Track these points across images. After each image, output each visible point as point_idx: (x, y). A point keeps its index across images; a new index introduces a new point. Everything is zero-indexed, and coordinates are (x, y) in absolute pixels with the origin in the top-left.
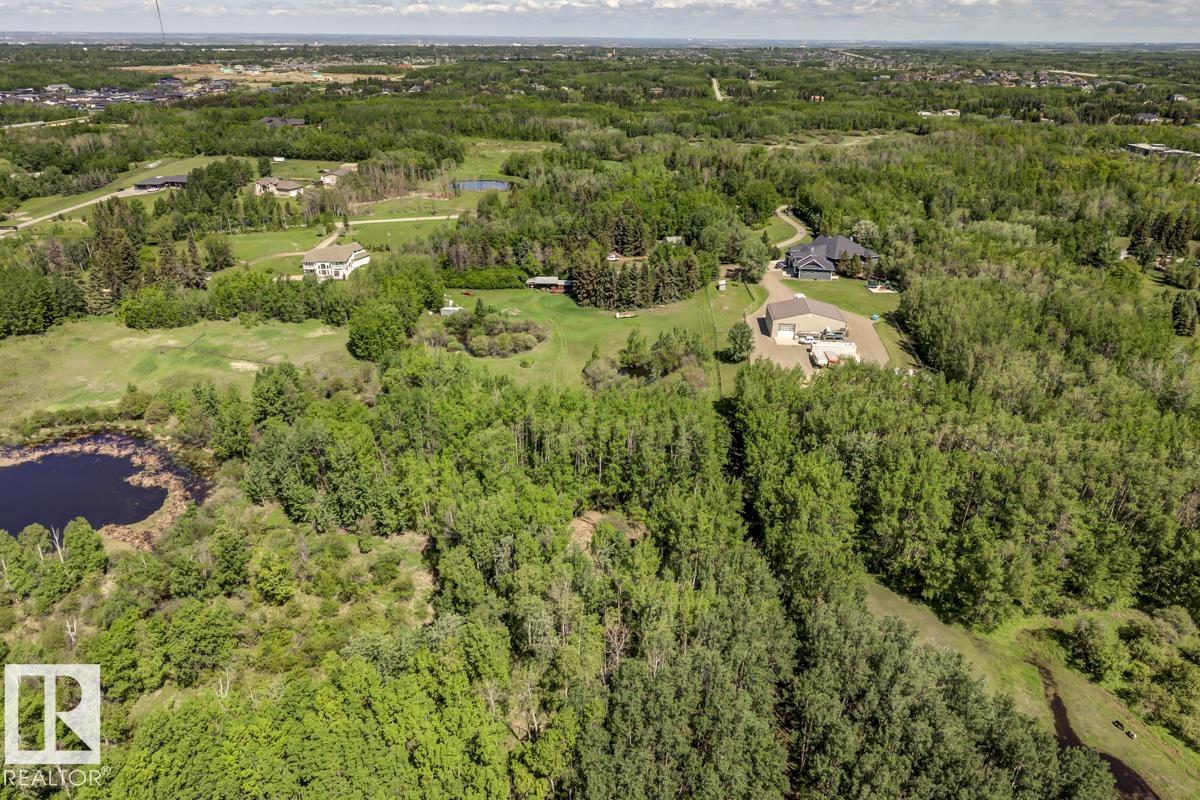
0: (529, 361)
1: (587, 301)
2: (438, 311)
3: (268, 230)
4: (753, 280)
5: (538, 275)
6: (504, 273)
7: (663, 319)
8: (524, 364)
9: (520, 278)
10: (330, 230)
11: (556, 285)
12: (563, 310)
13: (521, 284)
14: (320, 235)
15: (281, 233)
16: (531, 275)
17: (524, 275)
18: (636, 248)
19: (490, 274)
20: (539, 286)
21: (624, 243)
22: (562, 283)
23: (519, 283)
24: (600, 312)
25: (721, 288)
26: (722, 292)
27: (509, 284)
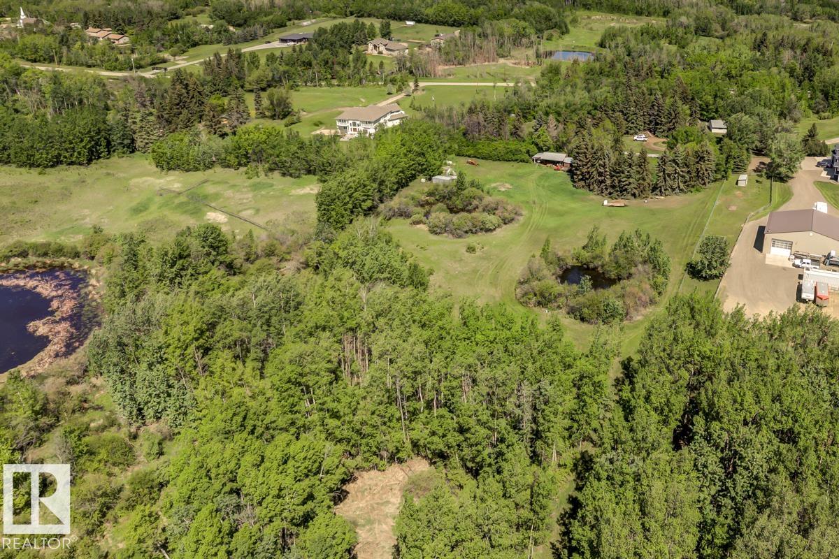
0: (478, 247)
1: (582, 183)
2: (430, 179)
3: (350, 85)
4: (782, 179)
5: (547, 150)
6: (513, 145)
7: (653, 213)
8: (471, 249)
9: (528, 152)
10: (400, 90)
11: (562, 163)
12: (557, 190)
13: (527, 158)
14: (389, 94)
15: (359, 89)
16: (541, 150)
17: (533, 148)
18: (670, 129)
19: (500, 145)
20: (545, 162)
21: (657, 124)
22: (568, 160)
23: (526, 157)
24: (592, 196)
25: (740, 184)
26: (740, 188)
27: (516, 157)
